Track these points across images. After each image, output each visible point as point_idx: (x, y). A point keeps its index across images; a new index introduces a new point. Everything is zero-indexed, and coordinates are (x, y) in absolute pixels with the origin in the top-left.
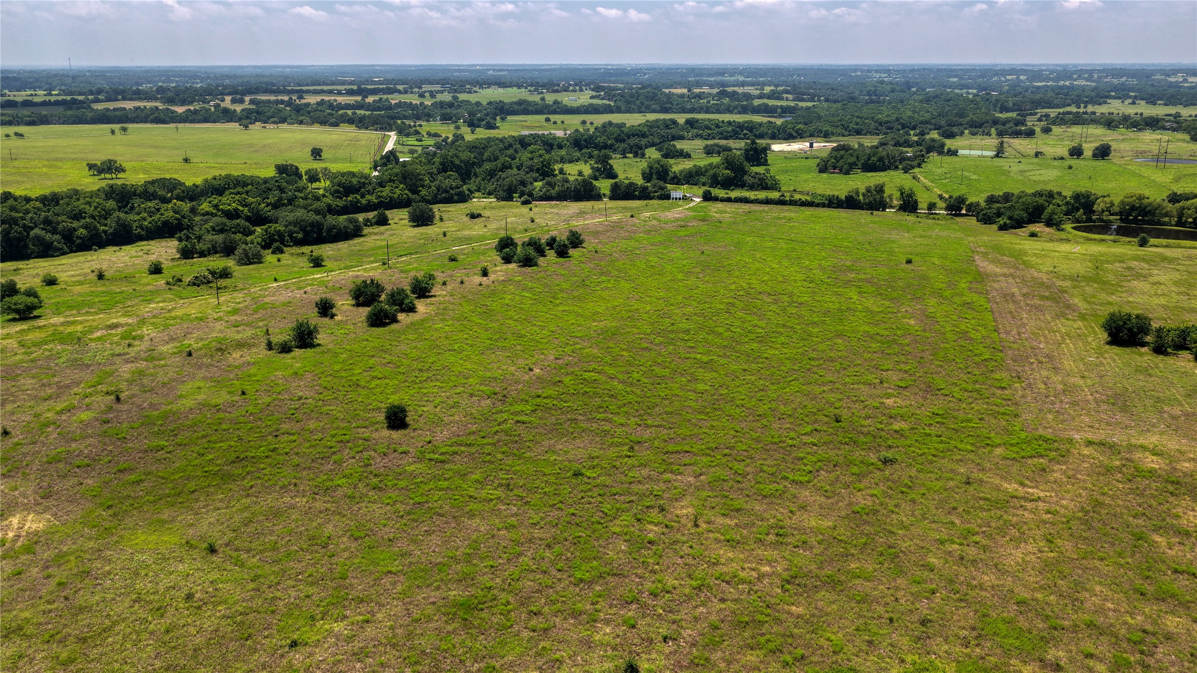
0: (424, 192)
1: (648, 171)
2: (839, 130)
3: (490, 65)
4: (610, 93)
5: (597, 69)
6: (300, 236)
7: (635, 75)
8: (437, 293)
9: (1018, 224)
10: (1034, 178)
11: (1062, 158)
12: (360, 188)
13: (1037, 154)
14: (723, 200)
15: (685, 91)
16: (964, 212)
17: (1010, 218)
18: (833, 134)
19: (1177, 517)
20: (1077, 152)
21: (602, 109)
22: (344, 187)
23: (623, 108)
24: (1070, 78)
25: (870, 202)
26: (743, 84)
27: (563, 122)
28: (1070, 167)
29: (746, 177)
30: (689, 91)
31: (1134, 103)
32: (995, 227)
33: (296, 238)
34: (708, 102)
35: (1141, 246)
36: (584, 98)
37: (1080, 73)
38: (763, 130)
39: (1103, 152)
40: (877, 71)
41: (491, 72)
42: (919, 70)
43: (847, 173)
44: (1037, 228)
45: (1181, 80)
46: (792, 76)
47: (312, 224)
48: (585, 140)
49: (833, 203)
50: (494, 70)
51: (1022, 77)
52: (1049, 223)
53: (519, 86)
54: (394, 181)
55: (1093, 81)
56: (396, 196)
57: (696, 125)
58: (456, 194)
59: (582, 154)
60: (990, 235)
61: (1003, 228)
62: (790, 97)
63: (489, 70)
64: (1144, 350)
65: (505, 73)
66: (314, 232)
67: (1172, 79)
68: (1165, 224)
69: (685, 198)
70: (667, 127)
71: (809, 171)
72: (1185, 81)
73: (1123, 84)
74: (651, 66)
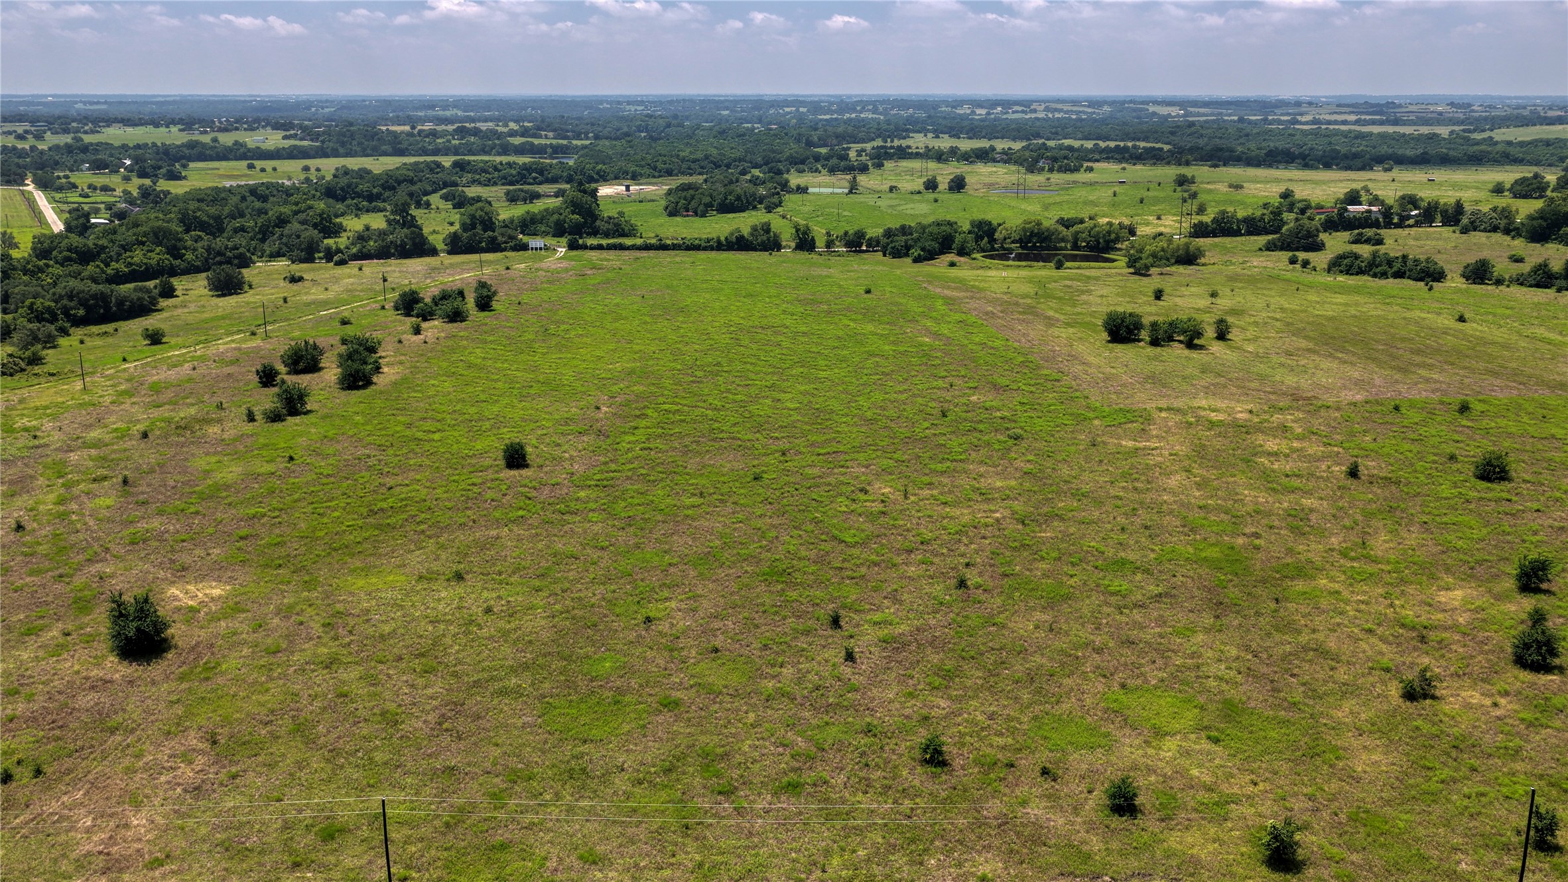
0: (189, 256)
1: (468, 221)
2: (647, 170)
3: (77, 96)
4: (307, 132)
5: (245, 101)
6: (81, 312)
7: (309, 108)
8: (383, 354)
9: (929, 256)
10: (908, 212)
11: (919, 192)
12: (99, 254)
13: (892, 189)
14: (592, 248)
15: (407, 128)
16: (864, 248)
17: (923, 249)
18: (641, 175)
19: (1261, 446)
20: (931, 185)
21: (313, 153)
22: (76, 252)
23: (341, 150)
24: (854, 110)
25: (763, 242)
26: (473, 120)
27: (275, 169)
28: (936, 201)
29: (598, 223)
30: (413, 128)
31: (937, 137)
32: (909, 260)
33: (75, 315)
34: (449, 141)
35: (1058, 268)
36: (273, 140)
37: (864, 104)
38: (555, 172)
39: (958, 185)
40: (629, 103)
41: (79, 106)
42: (678, 101)
43: (703, 215)
44: (951, 257)
45: (968, 111)
46: (525, 109)
47: (94, 296)
48: (342, 189)
49: (720, 246)
50: (85, 103)
51: (801, 109)
52: (962, 252)
53: (157, 125)
54: (143, 243)
55: (880, 114)
56: (153, 262)
57: (468, 168)
58: (235, 257)
59: (348, 206)
60: (905, 268)
61: (917, 260)
62: (551, 134)
63: (76, 103)
64: (1142, 344)
65: (104, 107)
66: (100, 307)
67: (960, 111)
68: (1061, 249)
69: (546, 248)
70: (432, 170)
71: (654, 214)
72: (973, 113)
73: (912, 116)
74: (324, 98)
